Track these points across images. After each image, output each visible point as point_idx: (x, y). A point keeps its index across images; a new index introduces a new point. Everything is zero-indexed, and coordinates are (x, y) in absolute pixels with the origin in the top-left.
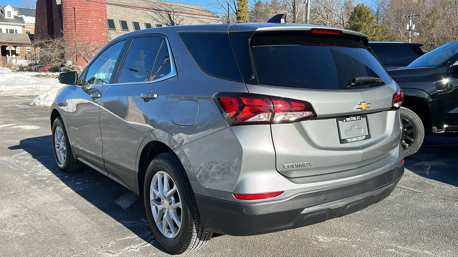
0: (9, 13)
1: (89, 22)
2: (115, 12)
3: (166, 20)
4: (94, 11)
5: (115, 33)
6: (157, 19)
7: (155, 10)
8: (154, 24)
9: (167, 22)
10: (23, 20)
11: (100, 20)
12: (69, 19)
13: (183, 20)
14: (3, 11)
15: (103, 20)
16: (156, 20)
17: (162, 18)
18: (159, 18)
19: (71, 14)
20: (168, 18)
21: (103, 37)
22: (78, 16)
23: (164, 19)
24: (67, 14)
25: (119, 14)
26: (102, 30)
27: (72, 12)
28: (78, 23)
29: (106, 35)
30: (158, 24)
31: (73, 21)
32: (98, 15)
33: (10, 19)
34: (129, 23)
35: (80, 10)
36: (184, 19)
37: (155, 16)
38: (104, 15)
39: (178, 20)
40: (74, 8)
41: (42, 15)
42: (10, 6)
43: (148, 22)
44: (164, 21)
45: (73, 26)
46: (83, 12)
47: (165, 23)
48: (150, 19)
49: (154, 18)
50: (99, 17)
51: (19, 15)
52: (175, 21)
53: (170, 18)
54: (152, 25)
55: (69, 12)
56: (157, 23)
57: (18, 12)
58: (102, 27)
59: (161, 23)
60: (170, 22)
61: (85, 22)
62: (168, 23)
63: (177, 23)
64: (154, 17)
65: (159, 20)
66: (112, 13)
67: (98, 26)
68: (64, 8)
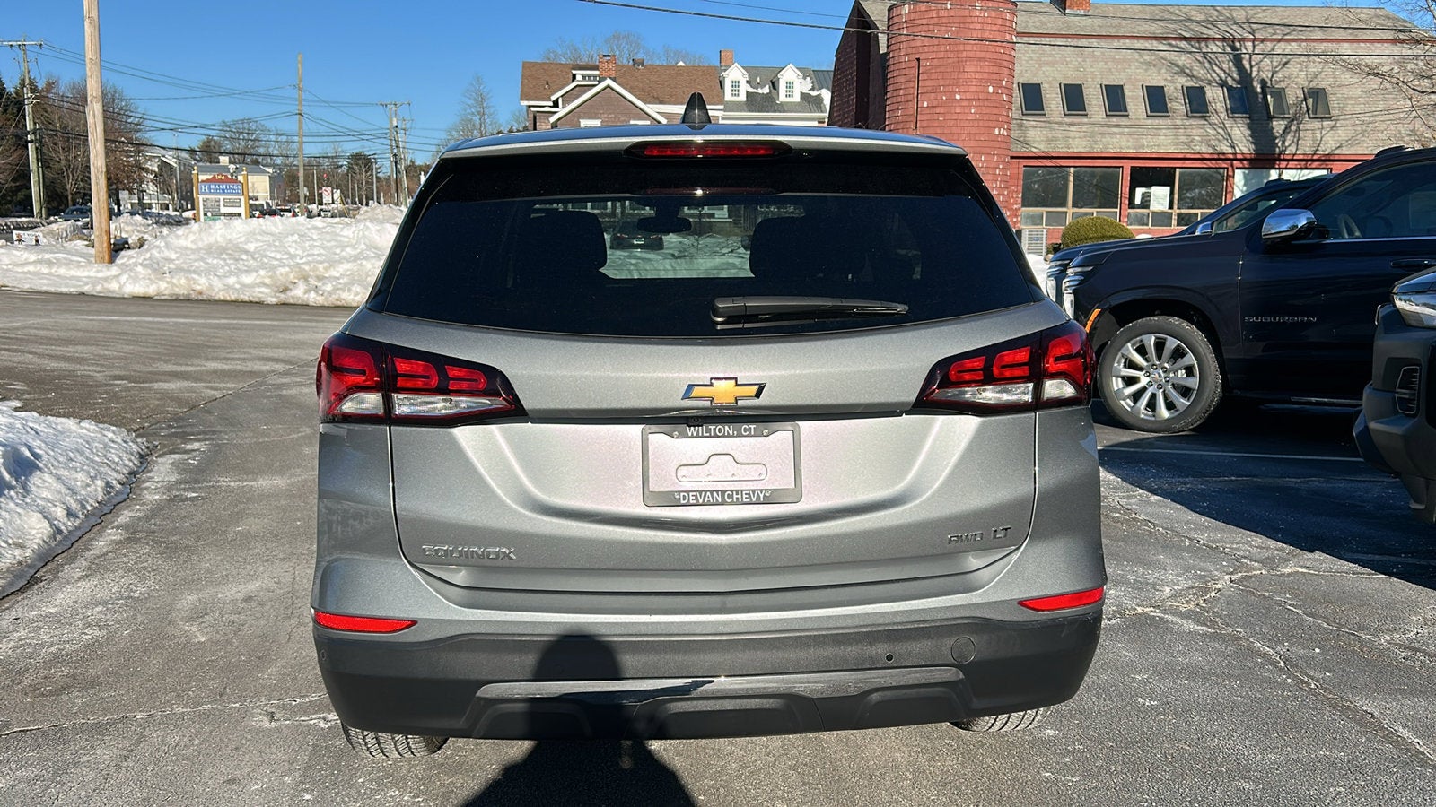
0: (790, 85)
1: (958, 97)
2: (1050, 59)
3: (1222, 69)
4: (976, 63)
5: (1043, 124)
6: (1191, 70)
7: (1185, 39)
8: (1175, 88)
9: (1223, 76)
10: (822, 102)
11: (991, 89)
12: (902, 92)
13: (1286, 63)
14: (776, 83)
15: (1002, 87)
16: (1185, 73)
17: (1207, 65)
18: (1196, 66)
19: (908, 78)
20: (1231, 63)
21: (995, 139)
22: (928, 83)
23: (1216, 68)
24: (899, 76)
25: (1063, 64)
26: (995, 118)
27: (913, 71)
28: (925, 105)
29: (1006, 134)
30: (1190, 84)
31: (914, 98)
32: (986, 76)
33: (791, 103)
34: (1091, 90)
35: (935, 62)
36: (1291, 62)
37: (1183, 60)
38: (1006, 71)
39: (1268, 65)
40: (918, 60)
41: (845, 87)
42: (793, 67)
43: (1155, 81)
44: (1214, 75)
45: (911, 111)
46: (942, 69)
47: (1217, 79)
48: (1163, 71)
49: (1178, 67)
50: (989, 81)
51: (813, 89)
52: (1255, 69)
53: (1238, 60)
54: (1171, 92)
55: (903, 72)
56: (1186, 82)
57: (813, 83)
58: (995, 111)
59: (1202, 81)
60: (1235, 76)
61: (944, 98)
62: (1229, 79)
63: (1264, 76)
64: (1180, 63)
65: (1195, 73)
66: (1039, 64)
67: (983, 108)
68: (891, 62)
